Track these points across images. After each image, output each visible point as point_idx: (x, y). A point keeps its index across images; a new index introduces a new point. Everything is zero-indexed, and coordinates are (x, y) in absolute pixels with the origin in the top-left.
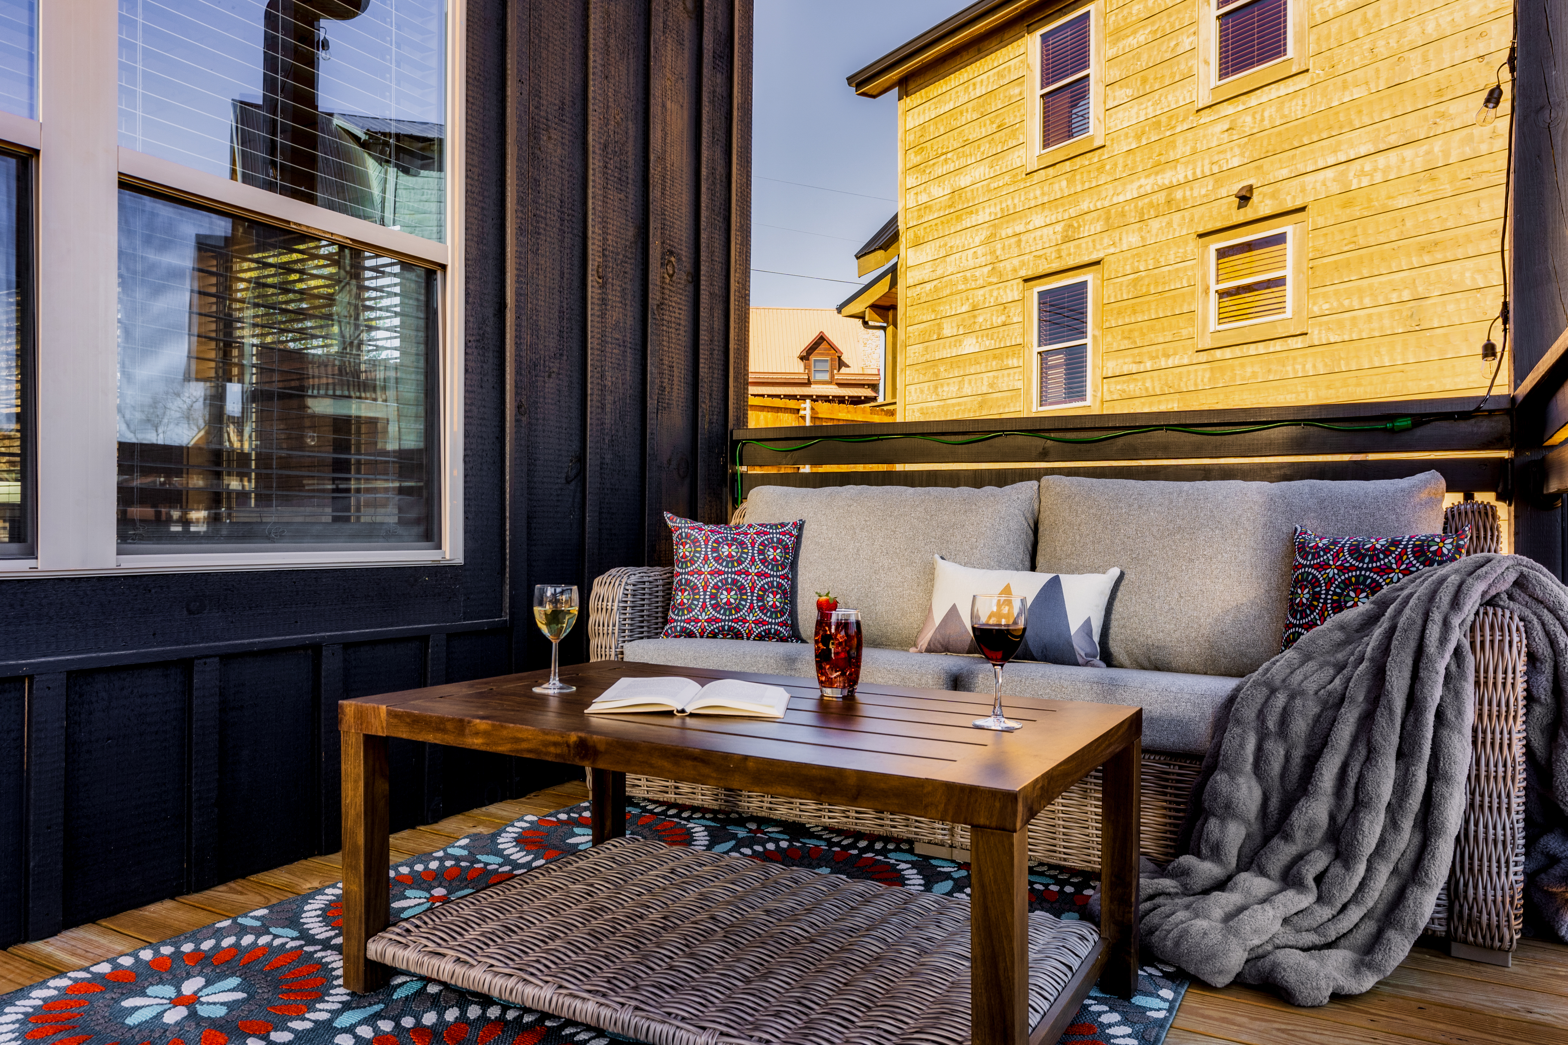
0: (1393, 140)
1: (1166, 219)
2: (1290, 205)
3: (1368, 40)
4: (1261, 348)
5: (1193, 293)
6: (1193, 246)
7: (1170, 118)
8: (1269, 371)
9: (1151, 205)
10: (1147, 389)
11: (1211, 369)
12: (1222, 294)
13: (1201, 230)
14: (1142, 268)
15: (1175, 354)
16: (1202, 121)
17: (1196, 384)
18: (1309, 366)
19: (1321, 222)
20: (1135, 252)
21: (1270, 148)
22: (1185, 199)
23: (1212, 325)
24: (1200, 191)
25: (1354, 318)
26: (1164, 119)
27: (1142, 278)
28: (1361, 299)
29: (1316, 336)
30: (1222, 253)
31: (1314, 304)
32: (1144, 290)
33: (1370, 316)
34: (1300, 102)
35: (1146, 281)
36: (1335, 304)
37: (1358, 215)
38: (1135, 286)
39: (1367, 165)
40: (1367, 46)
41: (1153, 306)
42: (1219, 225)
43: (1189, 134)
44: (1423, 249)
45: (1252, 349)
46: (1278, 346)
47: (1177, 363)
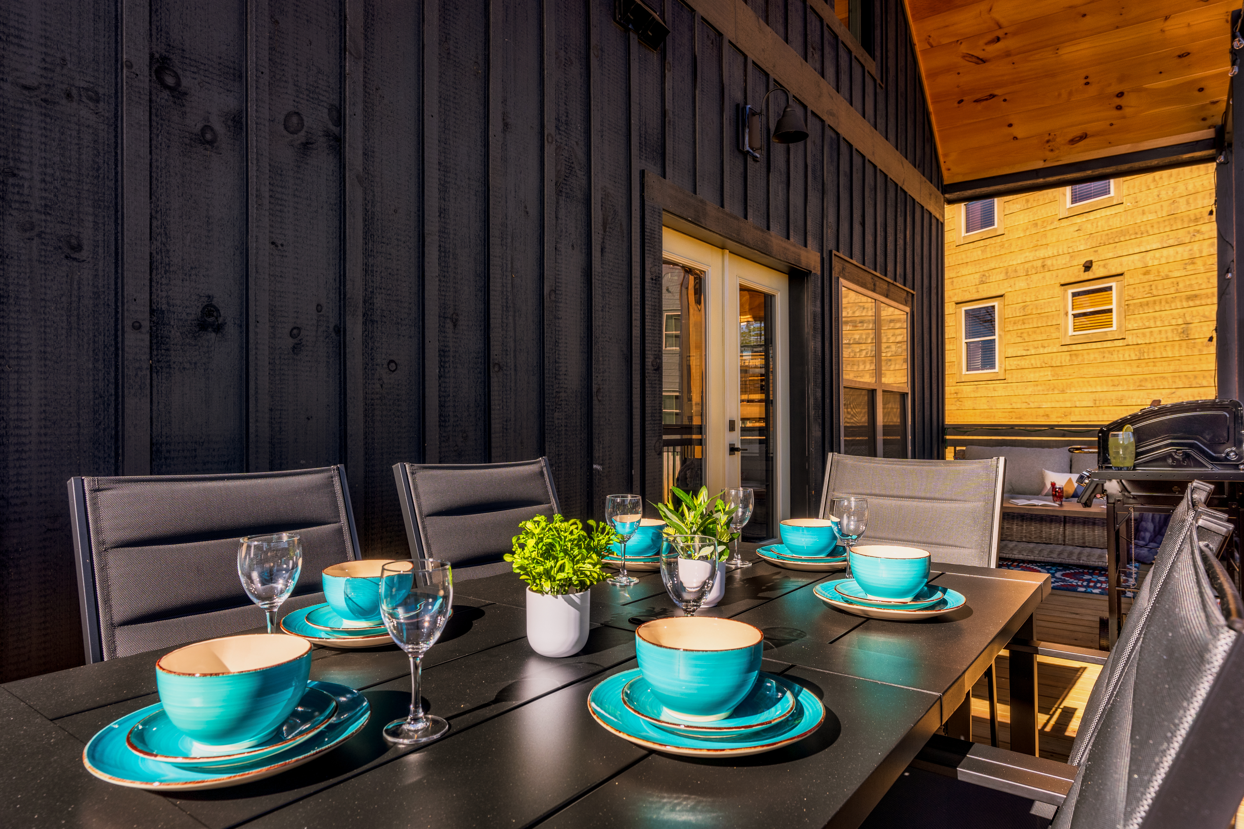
0: (1171, 242)
1: (1042, 274)
2: (1114, 272)
3: (1156, 190)
4: (1099, 345)
5: (1059, 315)
6: (1058, 290)
7: (1043, 222)
8: (1104, 357)
9: (1033, 267)
10: (1032, 365)
11: (1070, 355)
12: (1075, 316)
13: (1063, 282)
14: (1028, 300)
15: (1048, 346)
16: (1062, 225)
17: (1061, 363)
18: (1127, 356)
19: (1131, 281)
20: (1023, 291)
21: (1102, 242)
22: (1052, 265)
23: (1071, 332)
24: (1062, 261)
25: (1151, 332)
26: (1039, 222)
27: (1028, 306)
28: (1155, 322)
29: (1130, 340)
30: (1074, 295)
31: (1129, 323)
32: (1029, 312)
33: (1160, 331)
34: (1119, 219)
35: (1031, 307)
36: (1141, 324)
37: (1153, 279)
38: (1024, 309)
39: (1157, 254)
40: (1156, 193)
41: (1035, 320)
42: (1073, 280)
43: (1055, 231)
44: (1189, 298)
45: (1094, 345)
46: (1109, 344)
47: (1050, 351)
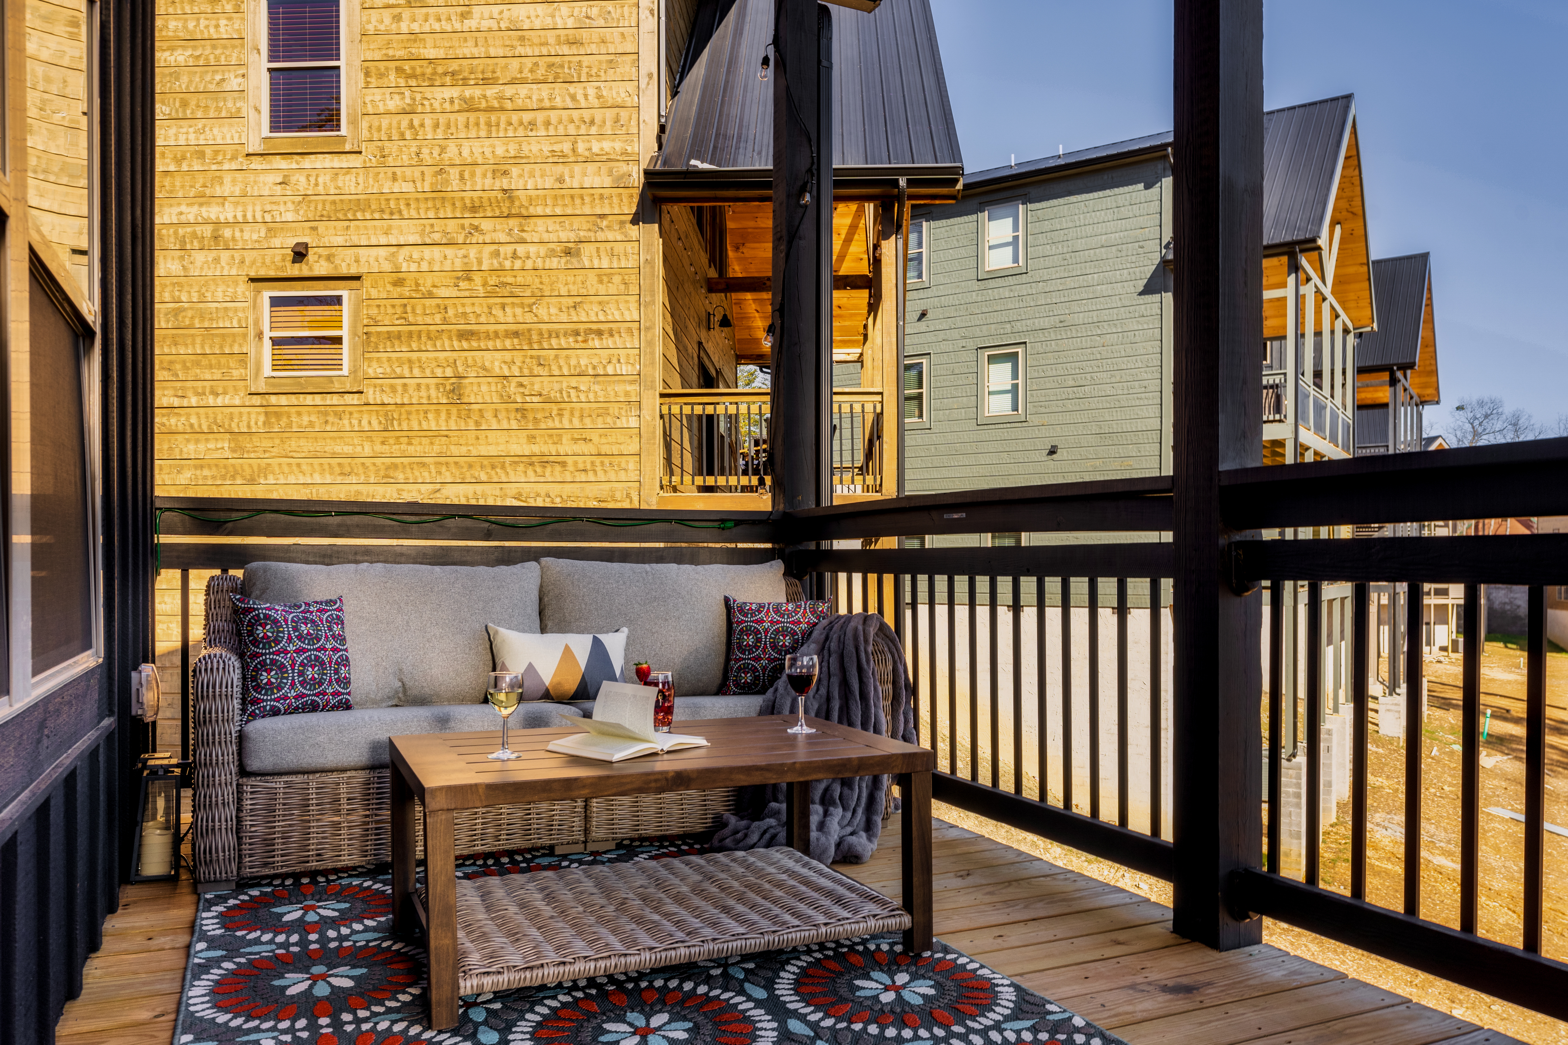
0: (437, 237)
1: (214, 254)
2: (344, 271)
3: (415, 143)
4: (318, 400)
5: (245, 336)
6: (243, 289)
7: (216, 152)
8: (326, 422)
9: (194, 235)
10: (192, 426)
11: (266, 413)
12: (276, 342)
13: (253, 274)
14: (184, 299)
15: (225, 393)
16: (252, 166)
17: (249, 427)
18: (365, 423)
19: (374, 293)
20: (175, 280)
21: (325, 213)
22: (233, 239)
23: (267, 370)
24: (251, 235)
25: (405, 385)
26: (208, 151)
27: (185, 310)
28: (411, 369)
29: (371, 395)
30: (276, 302)
31: (369, 366)
32: (187, 323)
33: (419, 385)
34: (354, 179)
35: (190, 313)
36: (388, 370)
37: (408, 294)
38: (176, 316)
39: (416, 253)
40: (414, 149)
41: (198, 340)
42: (272, 274)
43: (238, 175)
44: (463, 335)
45: (309, 400)
46: (335, 400)
47: (227, 402)
